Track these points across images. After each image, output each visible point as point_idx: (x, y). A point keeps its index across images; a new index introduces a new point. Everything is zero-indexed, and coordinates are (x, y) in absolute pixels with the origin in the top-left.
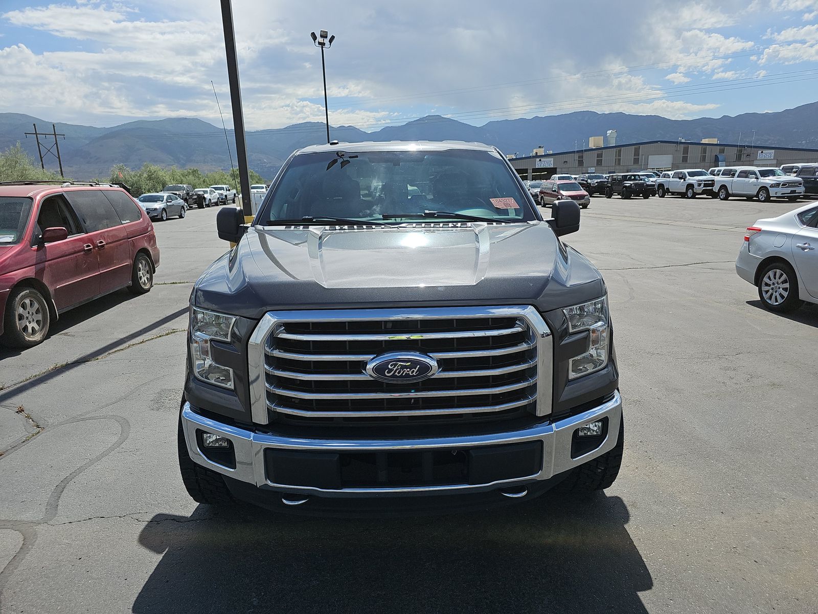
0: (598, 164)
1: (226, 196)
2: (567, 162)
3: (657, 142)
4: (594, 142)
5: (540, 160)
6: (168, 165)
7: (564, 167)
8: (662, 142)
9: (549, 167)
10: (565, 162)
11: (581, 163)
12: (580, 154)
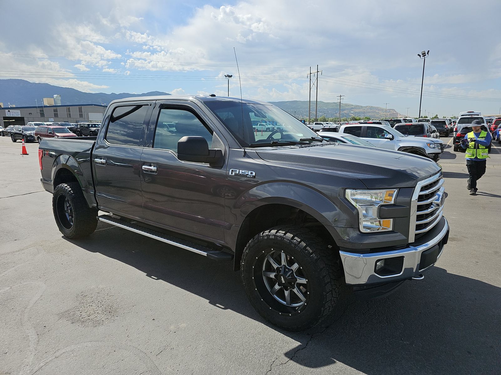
0: (55, 116)
2: (31, 113)
3: (92, 105)
4: (46, 102)
5: (9, 111)
7: (30, 117)
8: (95, 105)
9: (17, 116)
10: (30, 113)
11: (42, 115)
12: (41, 109)
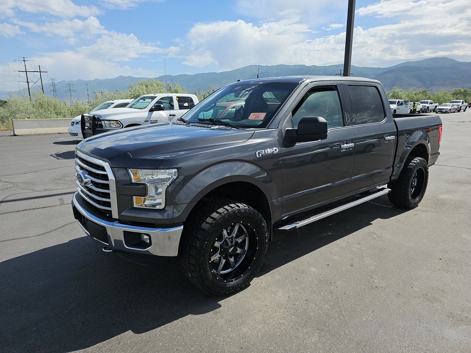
1: (428, 107)
6: (418, 88)
